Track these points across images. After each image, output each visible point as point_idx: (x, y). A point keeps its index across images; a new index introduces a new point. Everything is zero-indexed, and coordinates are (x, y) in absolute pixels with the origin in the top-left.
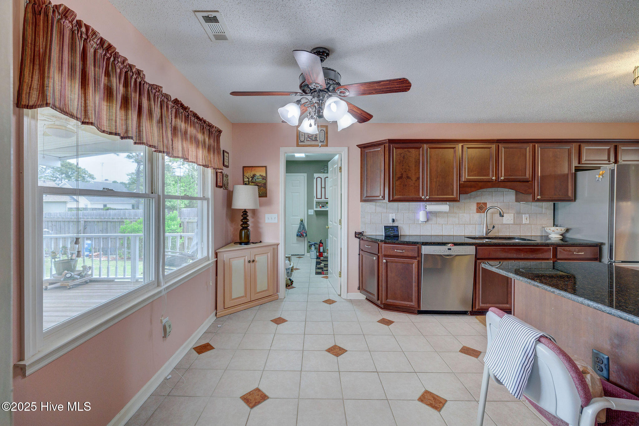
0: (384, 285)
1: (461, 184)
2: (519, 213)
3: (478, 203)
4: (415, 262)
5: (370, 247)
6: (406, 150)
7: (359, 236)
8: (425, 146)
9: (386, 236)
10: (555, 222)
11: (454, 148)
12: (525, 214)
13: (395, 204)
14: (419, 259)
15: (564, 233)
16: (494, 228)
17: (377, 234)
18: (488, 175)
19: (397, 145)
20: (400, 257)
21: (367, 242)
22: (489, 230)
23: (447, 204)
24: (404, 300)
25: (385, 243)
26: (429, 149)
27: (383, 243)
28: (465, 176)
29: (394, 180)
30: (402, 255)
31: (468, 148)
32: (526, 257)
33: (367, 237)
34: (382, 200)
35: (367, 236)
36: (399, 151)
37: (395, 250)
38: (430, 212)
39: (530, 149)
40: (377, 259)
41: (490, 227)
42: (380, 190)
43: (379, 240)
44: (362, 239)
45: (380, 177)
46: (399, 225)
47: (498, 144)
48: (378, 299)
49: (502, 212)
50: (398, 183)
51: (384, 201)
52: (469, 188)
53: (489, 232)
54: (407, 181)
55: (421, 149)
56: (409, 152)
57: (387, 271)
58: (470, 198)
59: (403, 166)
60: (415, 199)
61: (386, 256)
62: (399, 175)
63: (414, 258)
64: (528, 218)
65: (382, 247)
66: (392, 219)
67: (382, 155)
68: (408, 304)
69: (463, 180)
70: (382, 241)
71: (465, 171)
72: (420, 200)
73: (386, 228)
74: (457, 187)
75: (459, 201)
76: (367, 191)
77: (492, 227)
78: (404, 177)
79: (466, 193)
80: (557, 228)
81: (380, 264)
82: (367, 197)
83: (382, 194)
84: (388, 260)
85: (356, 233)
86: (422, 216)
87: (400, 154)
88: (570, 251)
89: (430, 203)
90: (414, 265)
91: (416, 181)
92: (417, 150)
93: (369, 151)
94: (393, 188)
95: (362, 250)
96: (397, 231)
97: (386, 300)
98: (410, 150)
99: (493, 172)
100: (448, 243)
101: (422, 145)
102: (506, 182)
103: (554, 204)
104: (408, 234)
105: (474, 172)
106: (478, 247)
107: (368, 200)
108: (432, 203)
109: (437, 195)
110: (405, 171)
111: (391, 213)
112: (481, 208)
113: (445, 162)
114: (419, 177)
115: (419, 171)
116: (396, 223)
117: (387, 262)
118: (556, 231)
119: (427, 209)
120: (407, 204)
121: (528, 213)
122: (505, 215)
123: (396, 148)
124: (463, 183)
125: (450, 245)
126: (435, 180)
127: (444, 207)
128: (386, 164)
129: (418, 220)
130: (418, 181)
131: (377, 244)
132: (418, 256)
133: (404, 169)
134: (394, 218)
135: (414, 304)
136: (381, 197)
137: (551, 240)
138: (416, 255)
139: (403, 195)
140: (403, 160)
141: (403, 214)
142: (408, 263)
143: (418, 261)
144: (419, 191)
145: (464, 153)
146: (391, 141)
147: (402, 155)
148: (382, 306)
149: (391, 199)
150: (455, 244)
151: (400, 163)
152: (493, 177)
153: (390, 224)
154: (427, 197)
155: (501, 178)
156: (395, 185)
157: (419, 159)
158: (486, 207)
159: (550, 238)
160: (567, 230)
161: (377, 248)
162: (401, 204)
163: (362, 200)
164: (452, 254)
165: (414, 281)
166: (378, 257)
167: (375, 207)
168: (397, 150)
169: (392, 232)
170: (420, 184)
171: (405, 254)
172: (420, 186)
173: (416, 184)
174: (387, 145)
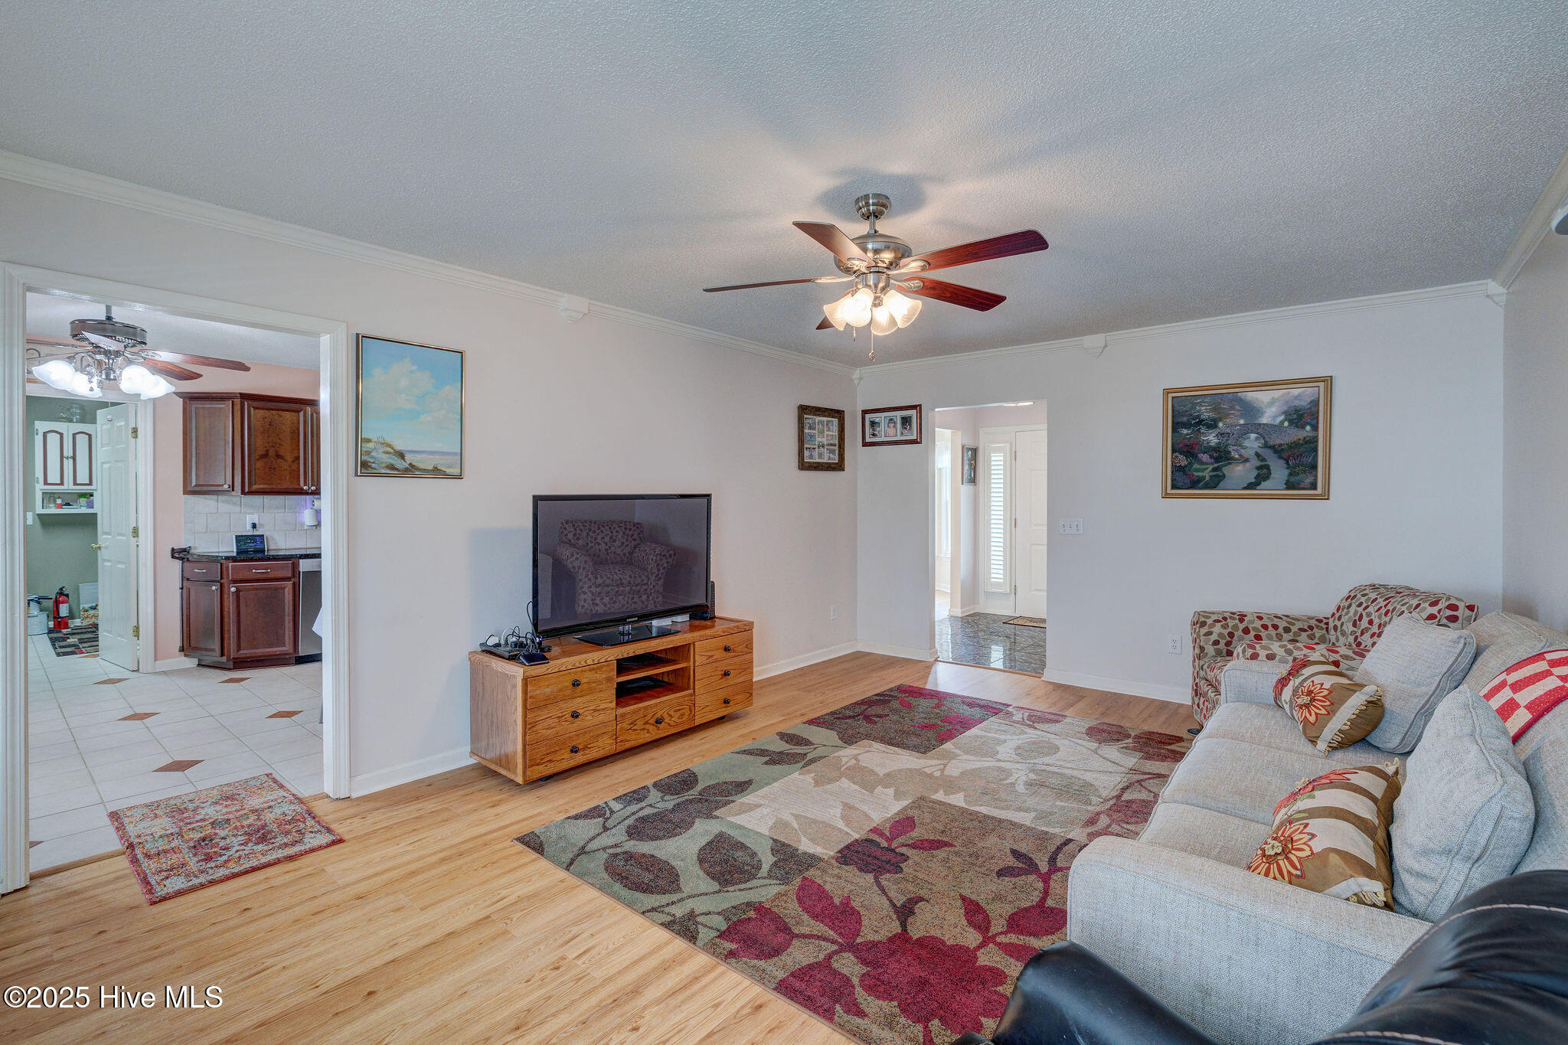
0: (233, 629)
4: (289, 584)
5: (204, 571)
6: (274, 412)
7: (181, 555)
8: (311, 410)
9: (238, 553)
13: (257, 500)
14: (296, 580)
17: (220, 549)
19: (256, 404)
20: (262, 581)
21: (197, 565)
24: (271, 646)
25: (236, 561)
26: (315, 413)
27: (232, 561)
29: (253, 459)
30: (265, 576)
33: (199, 556)
34: (229, 491)
35: (200, 554)
36: (260, 413)
37: (255, 570)
40: (219, 590)
42: (225, 476)
43: (223, 558)
44: (188, 560)
45: (225, 454)
46: (266, 534)
48: (222, 655)
50: (259, 464)
51: (232, 493)
54: (276, 462)
55: (301, 414)
56: (280, 415)
57: (238, 606)
59: (269, 436)
60: (292, 491)
61: (236, 581)
62: (261, 451)
63: (287, 579)
65: (228, 568)
66: (252, 523)
67: (228, 416)
68: (278, 652)
70: (229, 559)
72: (301, 492)
73: (239, 539)
76: (199, 475)
78: (270, 454)
81: (226, 596)
82: (197, 485)
83: (229, 483)
84: (240, 588)
85: (173, 549)
87: (265, 417)
90: (286, 590)
91: (293, 461)
92: (294, 414)
93: (200, 406)
94: (250, 473)
95: (188, 579)
96: (261, 542)
97: (238, 651)
98: (283, 413)
101: (305, 408)
104: (284, 547)
107: (202, 491)
110: (273, 446)
111: (249, 514)
114: (299, 457)
115: (299, 446)
116: (260, 529)
117: (238, 591)
119: (315, 506)
120: (281, 497)
123: (255, 408)
128: (236, 434)
129: (303, 524)
130: (297, 462)
131: (221, 564)
132: (294, 576)
133: (271, 443)
134: (256, 522)
135: (288, 648)
136: (226, 486)
138: (290, 575)
139: (268, 485)
140: (270, 429)
141: (273, 515)
142: (276, 589)
143: (294, 584)
144: (299, 478)
146: (244, 397)
147: (269, 419)
148: (232, 666)
149: (247, 490)
153: (248, 530)
154: (315, 488)
156: (253, 468)
157: (298, 429)
161: (219, 570)
162: (268, 499)
163: (186, 492)
165: (286, 614)
166: (222, 585)
167: (215, 503)
168: (257, 411)
169: (251, 544)
170: (299, 467)
171: (272, 575)
172: (299, 471)
173: (294, 467)
174: (238, 401)
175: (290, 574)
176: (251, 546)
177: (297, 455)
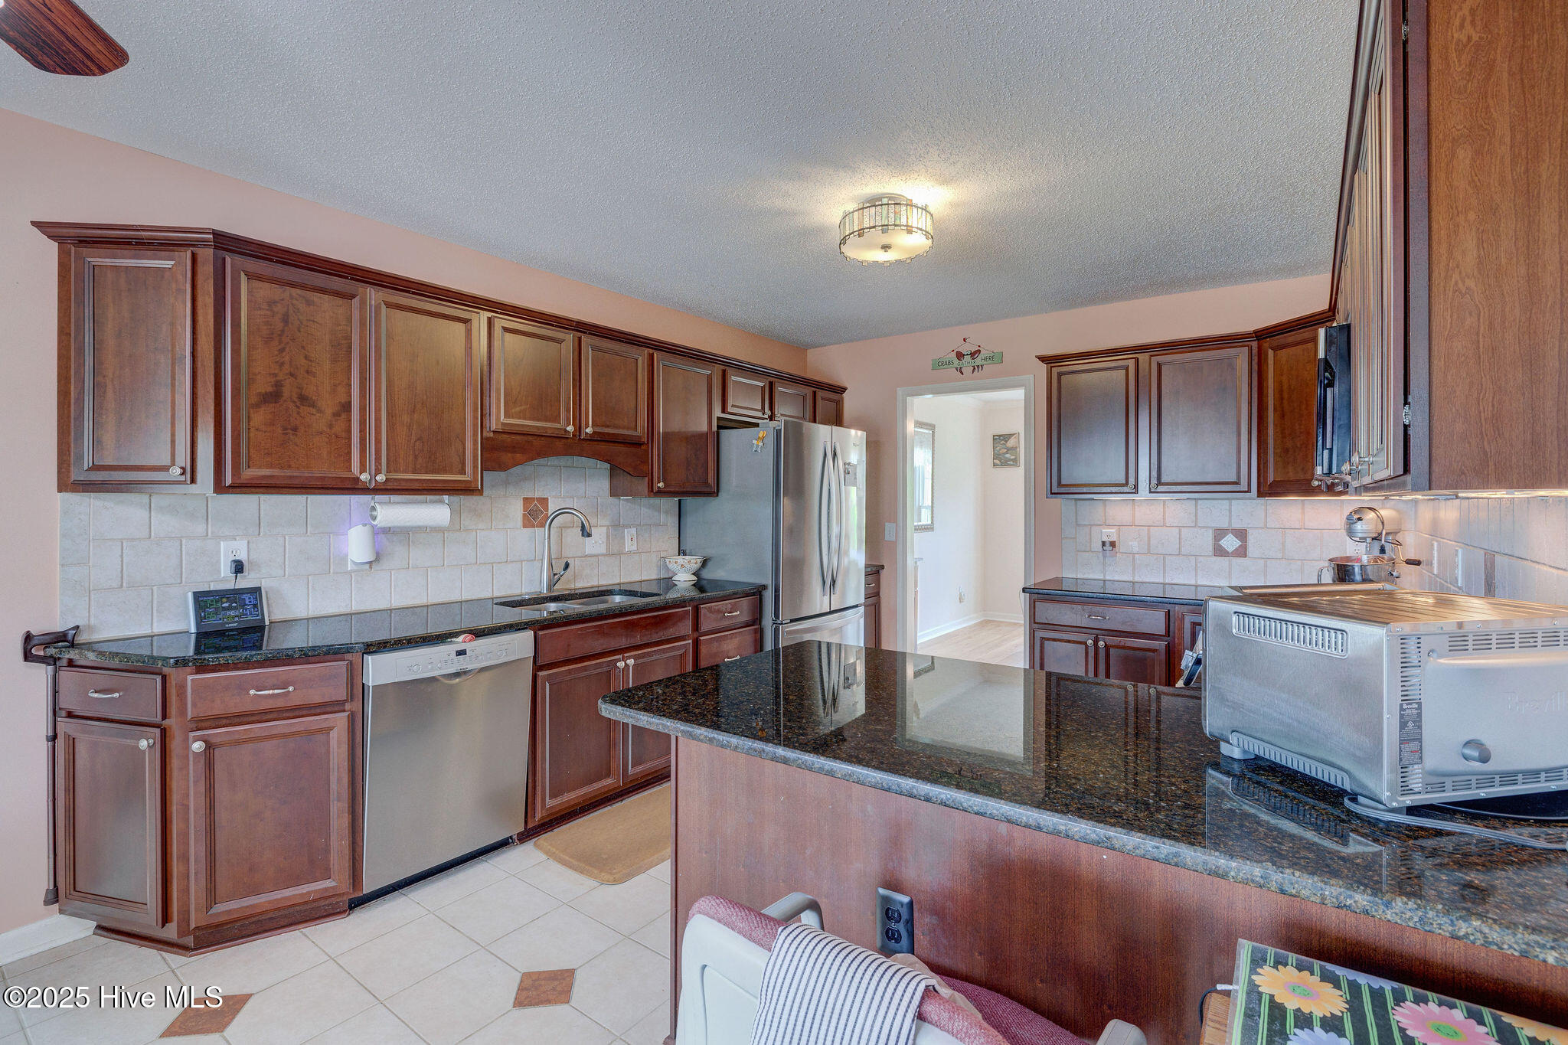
0: (196, 849)
1: (488, 439)
2: (617, 526)
3: (526, 500)
4: (340, 720)
5: (116, 695)
7: (51, 652)
8: (373, 295)
9: (201, 636)
10: (681, 545)
11: (466, 321)
12: (628, 526)
13: (247, 503)
14: (356, 707)
15: (699, 569)
16: (569, 570)
17: (156, 630)
18: (556, 418)
19: (256, 266)
20: (274, 716)
21: (101, 678)
22: (555, 575)
23: (442, 502)
24: (296, 880)
25: (202, 668)
26: (383, 306)
27: (191, 668)
28: (499, 417)
29: (243, 403)
30: (280, 703)
31: (506, 330)
32: (646, 640)
33: (101, 653)
34: (184, 482)
35: (105, 648)
36: (265, 290)
37: (252, 692)
38: (386, 531)
39: (643, 361)
40: (158, 746)
41: (558, 569)
42: (173, 442)
43: (165, 659)
44: (71, 664)
45: (173, 385)
46: (265, 584)
47: (579, 334)
48: (166, 919)
49: (587, 525)
50: (259, 417)
51: (193, 489)
52: (510, 455)
53: (555, 581)
54: (298, 413)
55: (356, 301)
56: (309, 303)
57: (210, 789)
58: (506, 483)
59: (282, 351)
60: (331, 484)
61: (201, 723)
62: (263, 386)
63: (334, 707)
64: (635, 538)
65: (182, 688)
66: (235, 561)
67: (181, 291)
68: (309, 893)
69: (493, 427)
70: (180, 662)
71: (498, 400)
72: (353, 487)
73: (204, 601)
74: (475, 449)
75: (480, 492)
76: (100, 442)
77: (563, 566)
78: (285, 394)
79: (502, 467)
80: (687, 557)
81: (175, 763)
82: (95, 468)
83: (183, 458)
84: (214, 740)
85: (27, 637)
86: (356, 544)
87: (271, 303)
88: (719, 611)
89: (385, 498)
90: (334, 734)
91: (336, 415)
92: (340, 301)
93: (108, 261)
94: (235, 439)
95: (69, 716)
96: (255, 606)
97: (209, 909)
98: (315, 297)
99: (568, 411)
100: (456, 634)
101: (361, 290)
102: (596, 443)
103: (680, 501)
104: (304, 615)
105: (521, 406)
106: (540, 633)
107: (103, 483)
108: (394, 498)
109: (414, 471)
110: (292, 375)
111: (226, 538)
112: (535, 514)
113: (438, 363)
114: (350, 403)
115: (346, 381)
116: (252, 575)
117: (210, 746)
118: (687, 566)
119: (378, 519)
120: (297, 500)
121: (634, 526)
122: (594, 531)
123: (251, 276)
124: (492, 435)
125: (461, 638)
126: (406, 418)
127: (434, 513)
128: (201, 335)
129: (344, 559)
130: (344, 416)
131: (159, 679)
132: (351, 697)
133: (287, 366)
134: (242, 556)
135: (335, 879)
136: (176, 471)
137: (677, 587)
138: (342, 696)
139: (282, 468)
140: (283, 331)
141: (281, 540)
142: (307, 731)
143: (352, 719)
144: (349, 453)
145: (497, 343)
146: (224, 242)
147: (279, 309)
148: (190, 941)
149: (229, 481)
150: (479, 633)
151: (268, 339)
152: (569, 424)
153: (223, 579)
154: (381, 478)
155: (587, 430)
156: (244, 425)
157: (349, 338)
158: (547, 510)
160: (705, 563)
161: (159, 695)
162: (271, 503)
164: (470, 667)
165: (333, 795)
166: (164, 733)
167: (145, 514)
168: (256, 284)
169: (232, 613)
170: (350, 426)
171: (297, 700)
172: (349, 438)
173: (339, 427)
174: (207, 254)
175: (341, 694)
176: (231, 619)
177: (343, 399)
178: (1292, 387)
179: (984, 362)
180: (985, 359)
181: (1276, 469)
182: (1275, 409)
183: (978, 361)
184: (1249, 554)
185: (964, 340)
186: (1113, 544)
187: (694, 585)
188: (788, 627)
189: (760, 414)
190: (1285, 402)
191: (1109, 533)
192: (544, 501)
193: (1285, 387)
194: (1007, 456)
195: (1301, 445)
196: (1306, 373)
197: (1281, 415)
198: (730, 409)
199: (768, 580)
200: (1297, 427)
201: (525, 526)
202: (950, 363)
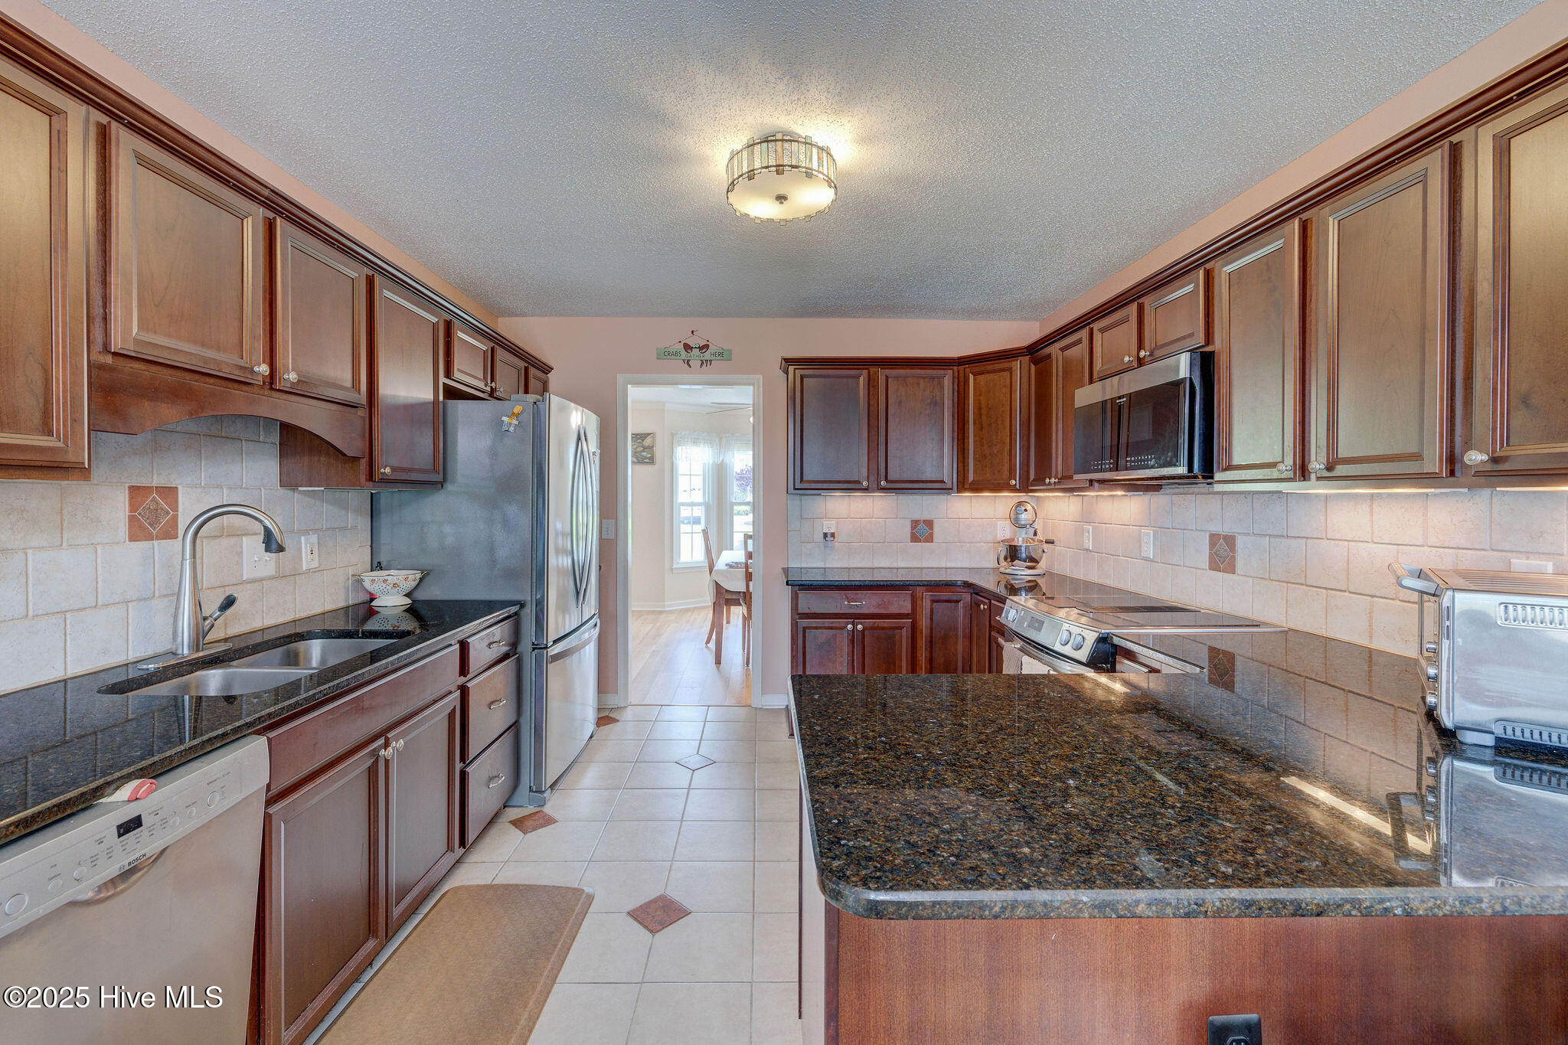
1: (102, 367)
3: (135, 491)
12: (306, 532)
15: (415, 588)
16: (234, 606)
18: (236, 348)
22: (205, 619)
31: (141, 160)
39: (361, 283)
41: (214, 605)
47: (270, 212)
49: (275, 532)
52: (146, 403)
53: (206, 629)
64: (317, 549)
69: (114, 344)
71: (127, 293)
74: (75, 387)
77: (221, 602)
79: (124, 426)
80: (391, 573)
99: (256, 338)
100: (110, 787)
102: (296, 398)
103: (372, 495)
105: (171, 312)
106: (272, 736)
112: (153, 516)
118: (396, 584)
121: (315, 531)
124: (109, 360)
125: (125, 794)
137: (379, 615)
152: (260, 361)
155: (288, 376)
158: (175, 508)
159: (376, 609)
160: (422, 579)
178: (990, 406)
179: (712, 358)
180: (714, 354)
181: (975, 472)
182: (975, 423)
183: (707, 356)
184: (935, 539)
185: (693, 332)
186: (833, 535)
187: (406, 611)
188: (553, 650)
189: (481, 385)
190: (984, 417)
191: (829, 526)
192: (169, 493)
193: (983, 405)
194: (644, 454)
195: (998, 452)
196: (1002, 395)
197: (979, 427)
198: (457, 375)
199: (525, 596)
200: (994, 437)
201: (133, 538)
202: (676, 354)
